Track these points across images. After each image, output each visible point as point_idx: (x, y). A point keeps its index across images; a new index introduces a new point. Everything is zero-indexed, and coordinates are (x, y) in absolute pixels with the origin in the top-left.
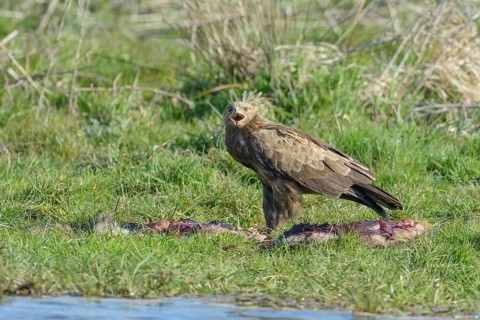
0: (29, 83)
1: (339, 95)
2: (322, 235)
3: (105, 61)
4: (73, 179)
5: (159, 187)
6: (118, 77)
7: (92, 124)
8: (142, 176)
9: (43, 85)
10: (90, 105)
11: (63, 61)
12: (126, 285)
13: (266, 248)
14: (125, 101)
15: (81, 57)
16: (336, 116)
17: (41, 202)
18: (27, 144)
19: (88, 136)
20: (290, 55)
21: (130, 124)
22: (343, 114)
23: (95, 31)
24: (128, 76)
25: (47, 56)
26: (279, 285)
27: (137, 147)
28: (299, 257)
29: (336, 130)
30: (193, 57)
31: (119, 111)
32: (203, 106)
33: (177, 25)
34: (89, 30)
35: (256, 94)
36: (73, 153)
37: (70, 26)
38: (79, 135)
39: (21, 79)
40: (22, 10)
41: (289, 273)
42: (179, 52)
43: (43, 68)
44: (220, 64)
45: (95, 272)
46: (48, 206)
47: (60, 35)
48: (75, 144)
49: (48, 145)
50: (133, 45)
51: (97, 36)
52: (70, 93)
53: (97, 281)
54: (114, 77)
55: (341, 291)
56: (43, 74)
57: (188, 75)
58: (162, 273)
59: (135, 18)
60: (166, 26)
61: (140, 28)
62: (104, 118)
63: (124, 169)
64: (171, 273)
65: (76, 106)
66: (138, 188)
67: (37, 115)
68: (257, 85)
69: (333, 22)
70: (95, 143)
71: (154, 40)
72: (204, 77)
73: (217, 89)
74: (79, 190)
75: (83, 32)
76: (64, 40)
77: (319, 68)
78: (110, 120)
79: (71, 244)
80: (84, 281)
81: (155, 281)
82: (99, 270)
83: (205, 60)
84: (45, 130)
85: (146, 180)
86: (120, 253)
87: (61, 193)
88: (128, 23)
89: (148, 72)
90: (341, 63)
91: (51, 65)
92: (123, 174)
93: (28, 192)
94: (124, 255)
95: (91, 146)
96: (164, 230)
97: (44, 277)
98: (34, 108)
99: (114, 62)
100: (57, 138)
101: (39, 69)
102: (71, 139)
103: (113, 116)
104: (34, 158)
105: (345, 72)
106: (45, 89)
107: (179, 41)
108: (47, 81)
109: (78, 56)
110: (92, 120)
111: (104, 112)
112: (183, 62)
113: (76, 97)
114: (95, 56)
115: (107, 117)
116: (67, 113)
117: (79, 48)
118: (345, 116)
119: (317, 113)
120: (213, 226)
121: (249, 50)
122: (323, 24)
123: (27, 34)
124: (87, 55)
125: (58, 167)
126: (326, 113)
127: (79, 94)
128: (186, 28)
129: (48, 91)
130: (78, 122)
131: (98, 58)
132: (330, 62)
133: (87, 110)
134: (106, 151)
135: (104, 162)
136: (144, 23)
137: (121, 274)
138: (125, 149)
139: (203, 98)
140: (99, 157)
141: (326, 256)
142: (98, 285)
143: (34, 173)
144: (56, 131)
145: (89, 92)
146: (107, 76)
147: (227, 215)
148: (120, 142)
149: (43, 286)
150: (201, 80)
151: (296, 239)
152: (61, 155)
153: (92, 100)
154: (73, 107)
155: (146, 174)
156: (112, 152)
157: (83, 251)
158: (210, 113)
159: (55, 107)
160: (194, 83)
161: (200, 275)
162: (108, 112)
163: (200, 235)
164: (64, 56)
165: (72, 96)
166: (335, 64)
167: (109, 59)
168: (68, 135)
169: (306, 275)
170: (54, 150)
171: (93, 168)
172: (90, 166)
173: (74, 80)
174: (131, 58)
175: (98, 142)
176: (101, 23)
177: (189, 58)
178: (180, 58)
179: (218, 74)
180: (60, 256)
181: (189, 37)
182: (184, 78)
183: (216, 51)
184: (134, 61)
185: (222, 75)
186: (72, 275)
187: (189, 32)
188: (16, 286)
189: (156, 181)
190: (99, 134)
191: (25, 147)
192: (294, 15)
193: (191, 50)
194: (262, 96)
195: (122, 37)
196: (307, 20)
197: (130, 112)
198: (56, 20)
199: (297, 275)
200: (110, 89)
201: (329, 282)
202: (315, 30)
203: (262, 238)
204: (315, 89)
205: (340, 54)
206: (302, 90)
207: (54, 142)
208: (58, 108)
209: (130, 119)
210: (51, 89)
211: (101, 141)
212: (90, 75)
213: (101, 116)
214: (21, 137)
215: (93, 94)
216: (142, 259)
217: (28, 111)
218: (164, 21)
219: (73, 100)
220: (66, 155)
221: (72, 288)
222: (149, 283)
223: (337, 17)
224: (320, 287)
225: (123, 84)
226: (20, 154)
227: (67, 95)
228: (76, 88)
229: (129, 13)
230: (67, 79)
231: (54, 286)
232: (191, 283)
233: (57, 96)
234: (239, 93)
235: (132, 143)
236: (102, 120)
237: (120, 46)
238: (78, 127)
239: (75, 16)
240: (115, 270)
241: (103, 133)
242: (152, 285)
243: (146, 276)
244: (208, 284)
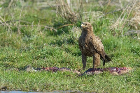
0: (5, 24)
1: (103, 28)
2: (98, 72)
3: (29, 17)
4: (19, 54)
5: (46, 57)
6: (33, 22)
7: (25, 37)
8: (41, 53)
9: (9, 24)
11: (16, 17)
12: (36, 87)
13: (80, 76)
14: (35, 30)
15: (21, 16)
16: (102, 34)
17: (9, 61)
18: (4, 43)
19: (24, 40)
20: (88, 15)
21: (37, 37)
22: (104, 34)
23: (26, 8)
24: (36, 22)
25: (11, 16)
26: (84, 88)
27: (39, 44)
28: (90, 79)
29: (102, 39)
30: (57, 16)
31: (33, 33)
32: (60, 31)
33: (52, 6)
34: (24, 7)
35: (77, 27)
36: (19, 46)
37: (18, 6)
38: (21, 40)
39: (2, 23)
40: (3, 1)
41: (87, 84)
42: (52, 14)
43: (10, 19)
44: (65, 18)
45: (26, 84)
46: (11, 63)
47: (15, 9)
48: (20, 43)
49: (11, 43)
50: (38, 12)
51: (27, 9)
52: (18, 27)
53: (27, 86)
54: (32, 22)
55: (104, 89)
56: (10, 21)
57: (55, 21)
58: (47, 84)
59: (38, 3)
60: (48, 6)
61: (40, 7)
62: (29, 35)
63: (35, 51)
64: (50, 84)
65: (20, 31)
66: (39, 57)
67: (8, 34)
68: (77, 25)
69: (101, 5)
70: (26, 43)
71: (44, 10)
73: (64, 26)
74: (21, 58)
75: (22, 8)
76: (16, 10)
77: (97, 19)
78: (31, 36)
79: (18, 74)
80: (23, 86)
81: (45, 86)
83: (61, 17)
84: (10, 39)
85: (42, 55)
86: (34, 77)
87: (15, 58)
88: (36, 5)
89: (43, 20)
90: (104, 18)
91: (12, 18)
92: (35, 53)
93: (5, 58)
94: (35, 78)
95: (25, 44)
96: (48, 70)
97: (10, 85)
98: (7, 32)
99: (32, 17)
100: (14, 41)
101: (8, 20)
102: (18, 41)
103: (32, 34)
104: (7, 48)
105: (105, 21)
106: (10, 26)
107: (53, 11)
108: (11, 24)
109: (21, 15)
110: (25, 35)
111: (29, 33)
112: (54, 17)
113: (20, 28)
114: (26, 15)
115: (30, 35)
116: (17, 33)
117: (21, 13)
118: (105, 34)
119: (96, 33)
120: (63, 69)
121: (74, 13)
122: (98, 5)
123: (5, 9)
124: (24, 15)
125: (14, 50)
126: (99, 33)
127: (21, 27)
128: (55, 7)
129: (11, 27)
130: (20, 36)
131: (27, 16)
132: (100, 17)
133: (23, 32)
134: (29, 45)
135: (29, 48)
136: (41, 5)
137: (34, 84)
138: (35, 45)
139: (60, 28)
140: (27, 47)
141: (99, 78)
142: (27, 88)
143: (7, 52)
144: (14, 39)
145: (24, 27)
146: (30, 21)
147: (68, 66)
148: (34, 42)
149: (10, 88)
150: (59, 23)
151: (89, 73)
152: (15, 47)
153: (25, 29)
154: (19, 31)
155: (42, 53)
156: (31, 46)
157: (22, 77)
158: (62, 33)
159: (13, 31)
160: (57, 24)
161: (59, 84)
162: (30, 33)
163: (59, 72)
164: (16, 15)
165: (19, 28)
166: (102, 18)
167: (30, 16)
168: (17, 40)
169: (92, 84)
170: (13, 45)
171: (25, 50)
172: (24, 50)
173: (19, 23)
174: (37, 16)
175: (27, 42)
176: (28, 5)
178: (53, 16)
179: (65, 21)
180: (15, 78)
181: (56, 10)
182: (54, 22)
183: (64, 14)
184: (38, 17)
185: (66, 21)
186: (19, 84)
187: (55, 8)
188: (1, 88)
189: (45, 55)
190: (27, 40)
191: (4, 44)
192: (89, 2)
193: (56, 13)
194: (78, 28)
195: (34, 10)
196: (93, 4)
197: (37, 33)
198: (14, 4)
199: (90, 84)
200: (31, 26)
201: (100, 87)
202: (95, 7)
203: (79, 73)
204: (95, 26)
205: (103, 14)
207: (13, 43)
208: (14, 32)
209: (37, 35)
210: (12, 26)
211: (28, 42)
212: (25, 21)
213: (28, 34)
214: (3, 41)
215: (25, 27)
216: (41, 79)
217: (5, 33)
218: (48, 4)
219: (19, 29)
220: (17, 47)
221: (19, 89)
222: (43, 87)
223: (102, 3)
224: (97, 88)
225: (35, 24)
226: (2, 46)
227: (17, 28)
228: (20, 26)
229: (37, 2)
230: (17, 23)
231: (13, 88)
232: (56, 87)
233: (14, 28)
234: (71, 27)
235: (37, 43)
236: (28, 35)
237: (34, 12)
238: (20, 38)
239: (20, 3)
240: (32, 83)
241: (28, 40)
242: (44, 88)
243: (42, 85)
244: (62, 87)
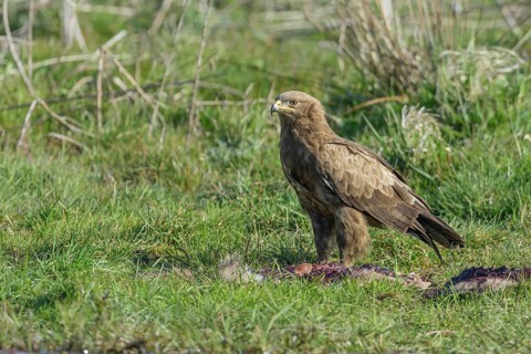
0: (140, 95)
1: (518, 111)
2: (498, 281)
3: (234, 68)
4: (193, 213)
5: (299, 222)
6: (250, 88)
7: (217, 145)
8: (278, 209)
9: (156, 98)
10: (214, 122)
11: (182, 68)
12: (258, 342)
13: (432, 296)
14: (258, 116)
15: (204, 63)
16: (515, 136)
17: (155, 241)
18: (137, 170)
19: (213, 160)
20: (460, 61)
21: (264, 145)
22: (524, 134)
23: (221, 32)
24: (262, 87)
25: (162, 63)
26: (445, 343)
27: (273, 175)
28: (470, 308)
29: (516, 153)
30: (341, 64)
31: (250, 130)
32: (354, 123)
33: (323, 24)
34: (214, 30)
35: (418, 109)
36: (194, 182)
37: (192, 26)
38: (202, 159)
39: (129, 90)
40: (130, 6)
41: (458, 328)
42: (325, 57)
43: (157, 77)
44: (374, 70)
45: (221, 328)
46: (164, 246)
47: (178, 37)
48: (196, 171)
49: (164, 172)
50: (269, 49)
51: (225, 39)
52: (190, 108)
53: (222, 338)
54: (244, 90)
55: (521, 349)
56: (157, 84)
57: (334, 86)
58: (302, 329)
59: (270, 15)
60: (308, 26)
61: (277, 28)
62: (232, 138)
63: (257, 201)
64: (314, 329)
65: (198, 123)
66: (273, 225)
67: (149, 135)
68: (420, 99)
69: (512, 22)
70: (220, 169)
71: (294, 42)
72: (355, 89)
73: (370, 103)
74: (201, 227)
75: (206, 32)
76: (183, 42)
77: (495, 78)
78: (239, 142)
79: (191, 293)
80: (207, 338)
81: (295, 338)
82: (226, 325)
83: (357, 68)
84: (159, 153)
85: (283, 215)
86: (251, 304)
87: (179, 230)
88: (261, 22)
89: (286, 82)
90: (522, 71)
91: (167, 73)
92: (255, 208)
93: (138, 229)
94: (256, 306)
95: (216, 173)
96: (305, 275)
97: (157, 333)
98: (146, 126)
99: (244, 69)
100: (174, 163)
101: (152, 78)
102: (192, 164)
103: (243, 137)
104: (146, 188)
105: (526, 82)
106: (159, 102)
107: (326, 44)
108: (162, 94)
109: (200, 62)
110: (217, 140)
111: (232, 130)
112: (329, 70)
113: (197, 112)
114: (221, 62)
115: (236, 137)
116: (187, 132)
117: (202, 52)
118: (527, 137)
119: (492, 132)
120: (365, 271)
121: (409, 55)
122: (500, 23)
123: (137, 35)
124: (212, 61)
125: (176, 198)
126: (503, 133)
127: (202, 109)
128: (333, 28)
129: (163, 106)
130: (200, 144)
131: (225, 65)
132: (509, 70)
133: (212, 129)
134: (235, 179)
135: (232, 192)
136: (281, 21)
137: (253, 329)
138: (258, 176)
139: (354, 113)
140: (225, 186)
141: (503, 306)
142: (224, 344)
143: (145, 206)
144: (173, 154)
145: (215, 106)
146: (236, 86)
147: (383, 257)
148: (251, 168)
149: (157, 345)
150: (351, 92)
151: (466, 286)
152: (179, 184)
153: (217, 117)
154: (194, 125)
155: (283, 207)
156: (242, 180)
157: (206, 301)
158: (362, 132)
159: (172, 124)
160: (343, 96)
161: (349, 331)
162: (237, 131)
163: (349, 281)
164: (183, 62)
165: (192, 112)
166: (514, 73)
167: (239, 66)
168: (188, 159)
169: (478, 330)
170: (171, 178)
171: (218, 199)
172: (214, 198)
173: (195, 92)
174: (265, 66)
175: (224, 167)
176: (228, 22)
177: (336, 65)
178: (325, 65)
179: (372, 83)
180: (178, 308)
181: (336, 40)
182: (330, 90)
183: (369, 56)
184: (269, 69)
185: (376, 86)
186: (192, 331)
187: (334, 33)
188: (123, 345)
189: (296, 216)
190: (226, 158)
191: (135, 173)
192: (465, 12)
193: (338, 54)
194: (425, 111)
195: (254, 39)
196: (480, 19)
197: (264, 130)
198: (173, 17)
199: (467, 330)
200: (240, 103)
201: (506, 339)
202: (491, 32)
203: (425, 285)
204: (490, 103)
205: (521, 61)
206: (474, 105)
207: (170, 168)
208: (175, 126)
209: (264, 140)
210: (166, 103)
211: (229, 166)
212: (216, 86)
213: (228, 135)
214: (130, 162)
215: (219, 108)
216: (278, 311)
217: (139, 129)
218: (306, 19)
219: (195, 116)
220: (186, 184)
221: (193, 347)
222: (287, 340)
223: (518, 15)
224: (496, 344)
225: (257, 97)
226: (128, 182)
227: (187, 110)
228: (198, 102)
229: (263, 10)
230: (186, 91)
231: (170, 344)
232: (339, 341)
233: (175, 111)
234: (397, 107)
235: (266, 169)
236: (229, 141)
237: (252, 51)
238: (200, 148)
239: (197, 13)
240: (244, 325)
241: (230, 157)
242: (290, 342)
243: (283, 331)
244: (359, 342)
